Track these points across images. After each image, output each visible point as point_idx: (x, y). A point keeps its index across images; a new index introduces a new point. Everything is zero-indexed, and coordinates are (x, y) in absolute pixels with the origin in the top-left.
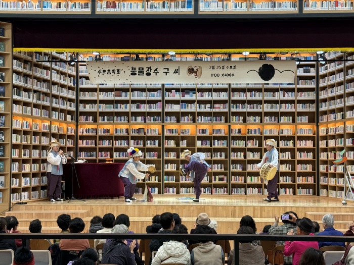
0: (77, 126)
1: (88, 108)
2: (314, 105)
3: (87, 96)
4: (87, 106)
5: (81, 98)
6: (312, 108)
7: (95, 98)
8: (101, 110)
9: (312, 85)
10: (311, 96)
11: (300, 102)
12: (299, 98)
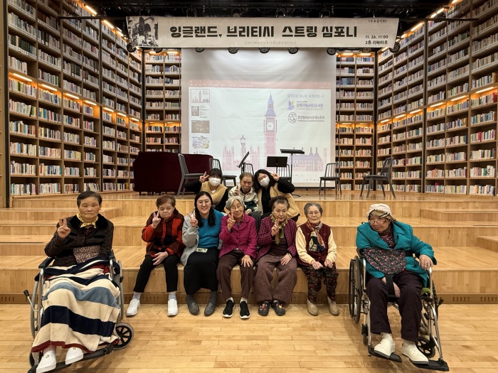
0: (144, 124)
1: (155, 106)
2: (373, 105)
3: (154, 95)
4: (154, 104)
5: (148, 96)
6: (370, 108)
7: (161, 96)
8: (167, 108)
9: (370, 85)
10: (370, 96)
11: (359, 101)
12: (358, 98)
